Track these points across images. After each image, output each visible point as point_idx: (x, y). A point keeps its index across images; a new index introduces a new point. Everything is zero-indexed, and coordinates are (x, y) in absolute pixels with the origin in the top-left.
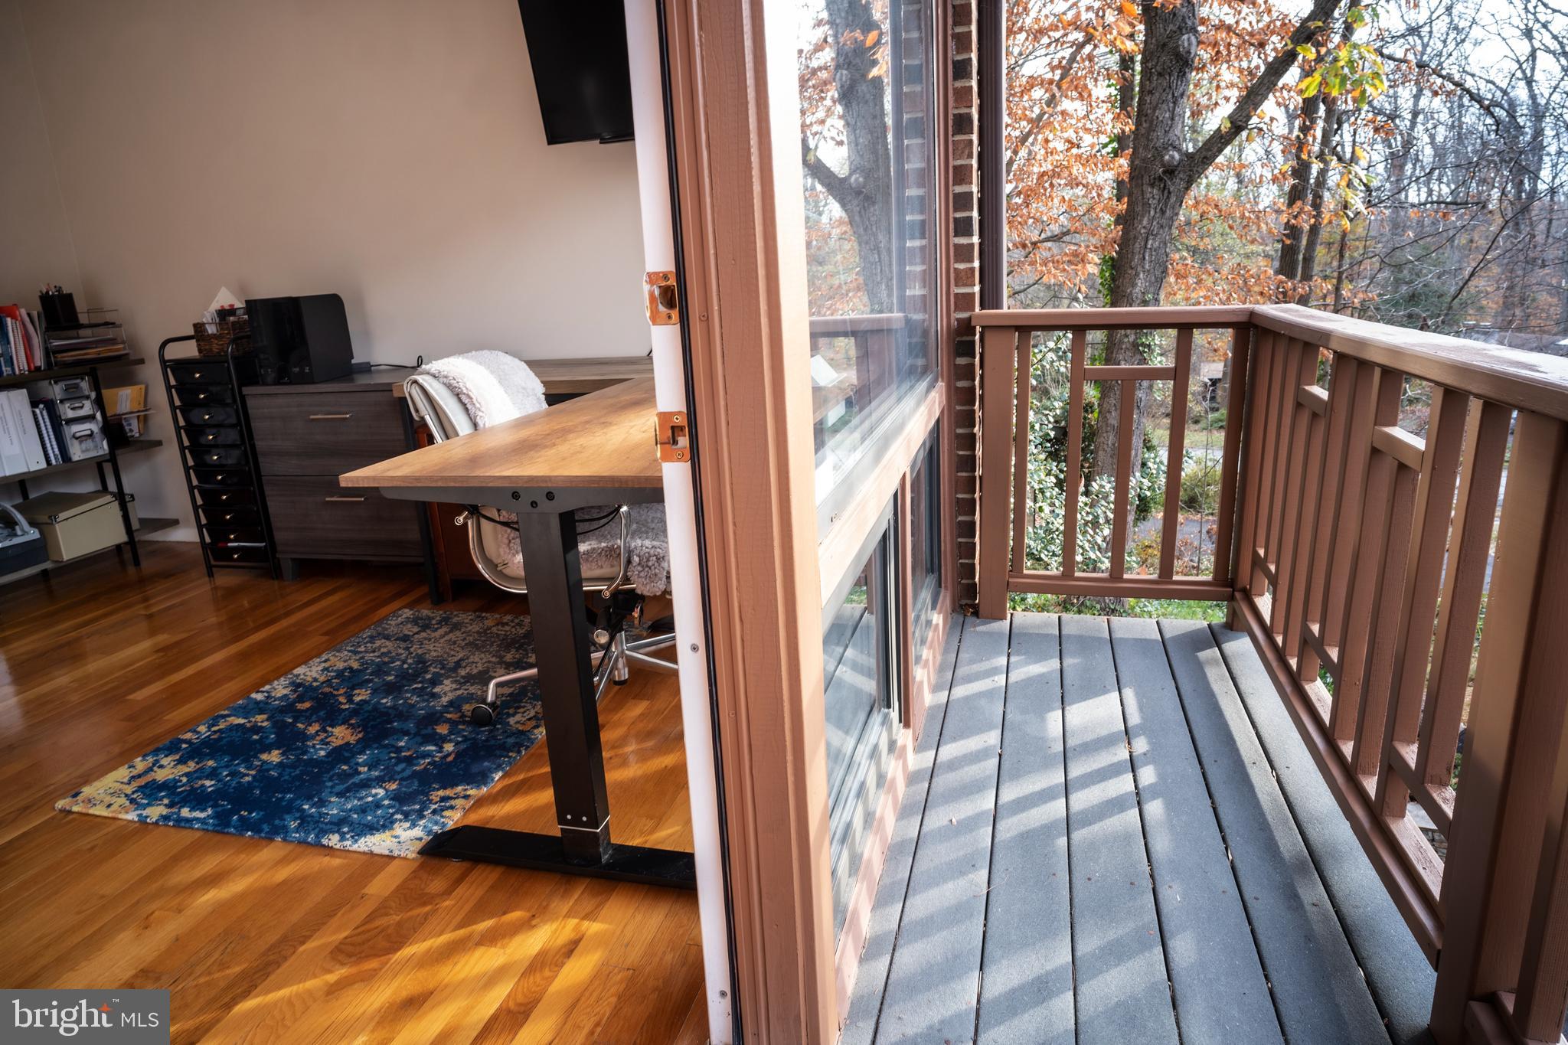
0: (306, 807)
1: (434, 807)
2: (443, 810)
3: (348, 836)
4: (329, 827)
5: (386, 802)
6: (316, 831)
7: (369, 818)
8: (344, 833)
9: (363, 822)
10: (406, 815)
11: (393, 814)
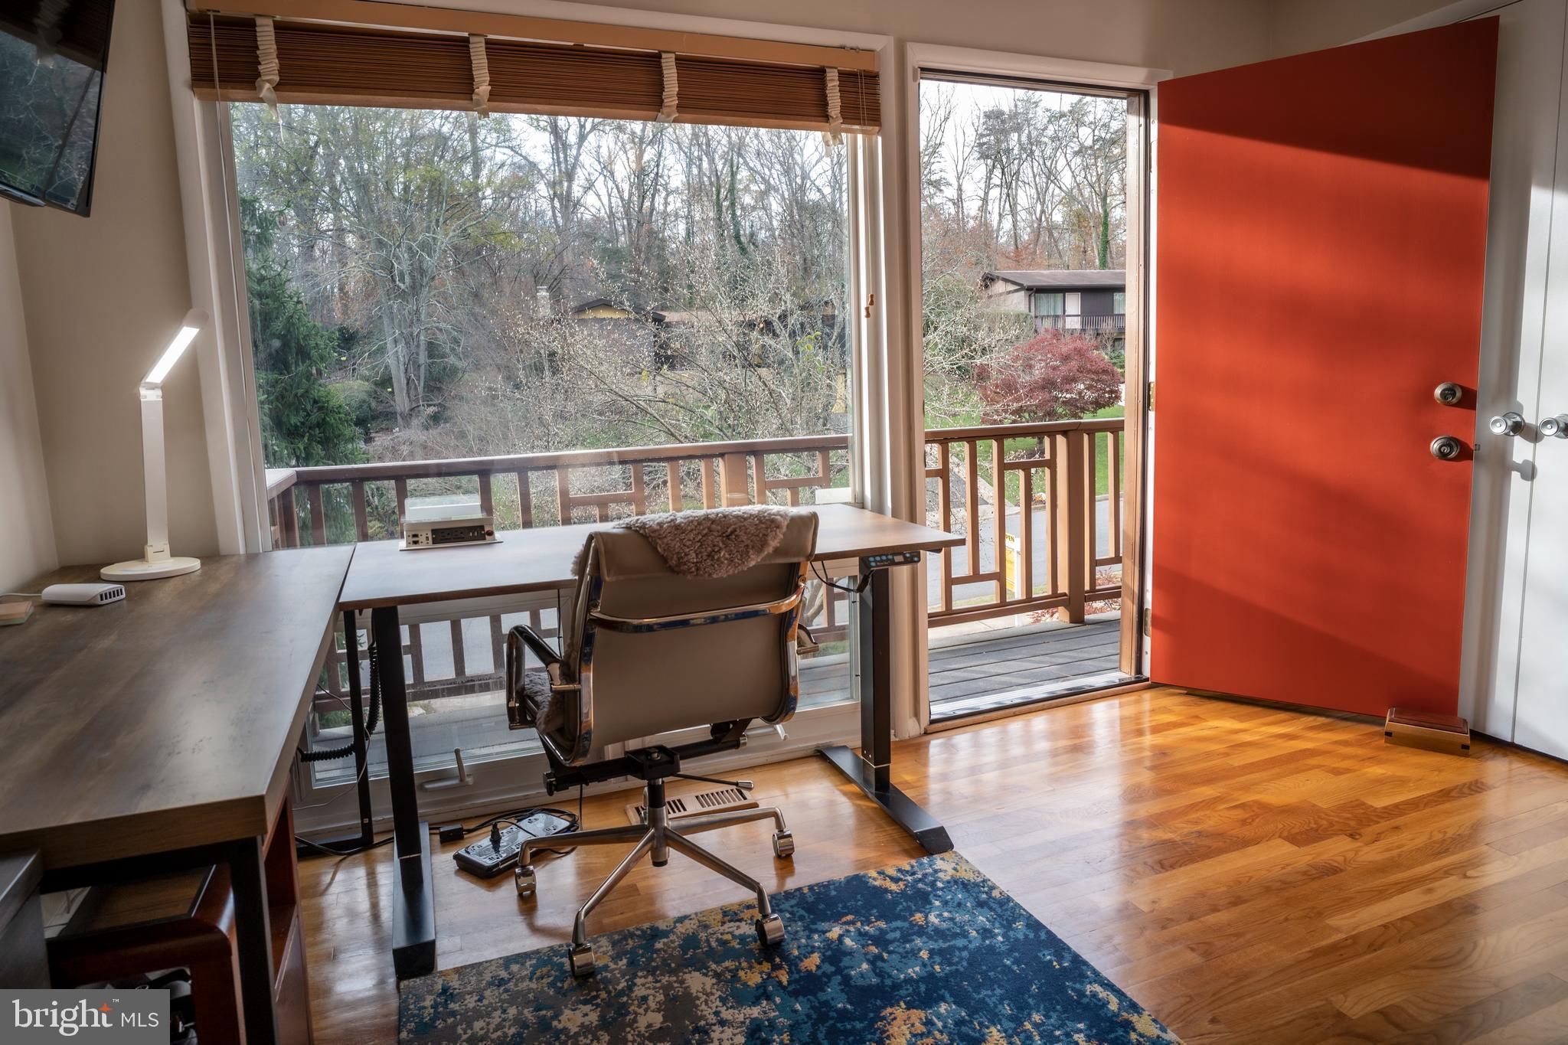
0: (1000, 938)
1: (909, 878)
2: (907, 872)
3: (986, 889)
4: (994, 906)
5: (937, 903)
6: (1005, 907)
7: (960, 896)
8: (987, 893)
9: (967, 895)
10: (933, 884)
11: (942, 889)
